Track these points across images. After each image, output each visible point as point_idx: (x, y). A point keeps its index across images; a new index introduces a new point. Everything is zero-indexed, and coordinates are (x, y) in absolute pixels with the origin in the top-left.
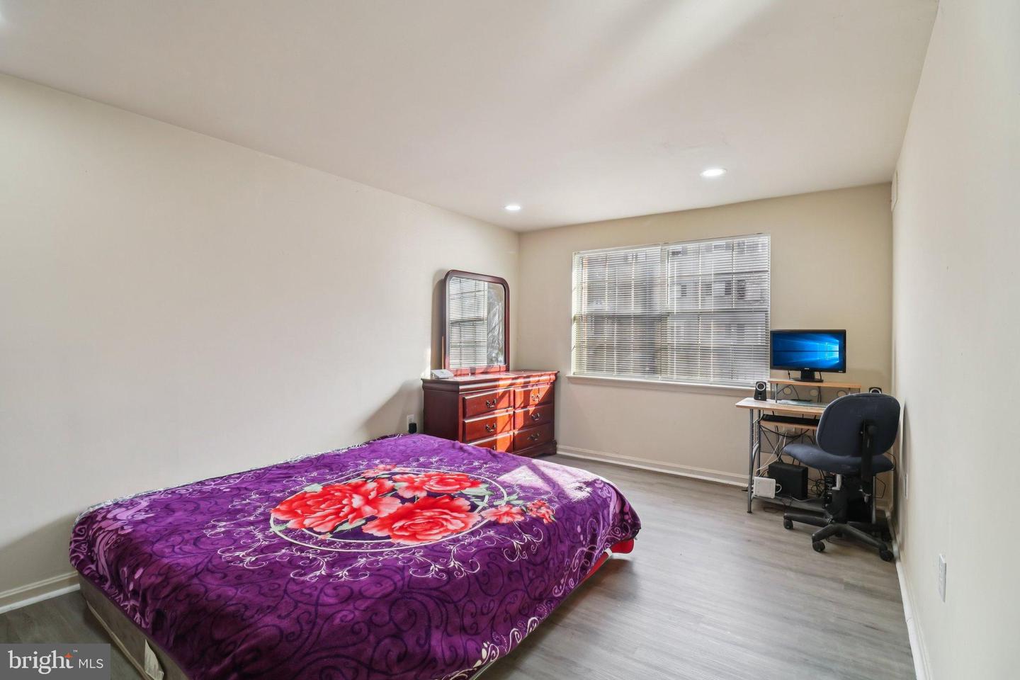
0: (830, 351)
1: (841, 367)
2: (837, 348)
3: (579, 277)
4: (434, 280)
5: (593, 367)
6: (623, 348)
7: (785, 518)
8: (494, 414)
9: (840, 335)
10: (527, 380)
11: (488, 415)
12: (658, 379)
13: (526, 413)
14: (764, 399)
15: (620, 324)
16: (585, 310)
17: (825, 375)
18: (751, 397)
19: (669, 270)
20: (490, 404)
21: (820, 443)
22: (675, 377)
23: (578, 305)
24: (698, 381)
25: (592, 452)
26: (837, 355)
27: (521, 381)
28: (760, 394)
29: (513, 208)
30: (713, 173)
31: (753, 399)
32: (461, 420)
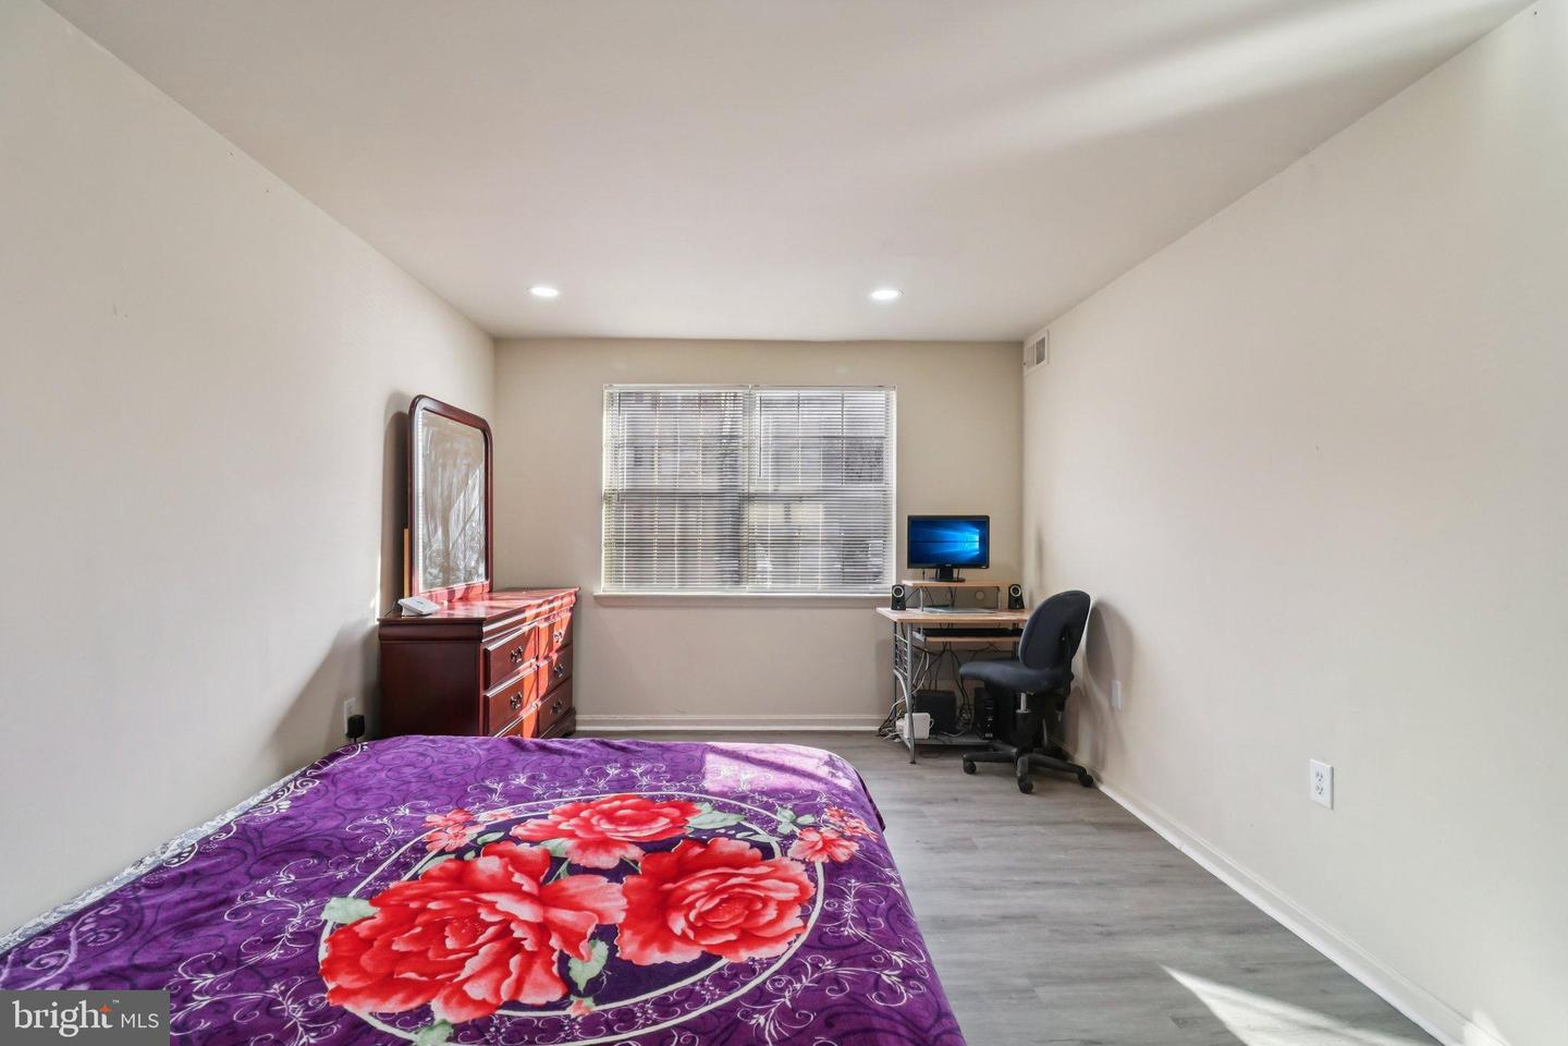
0: (969, 542)
1: (981, 561)
2: (977, 538)
3: (612, 426)
4: (386, 412)
5: (639, 578)
6: (686, 546)
7: (965, 760)
8: (518, 673)
9: (981, 523)
10: (551, 605)
11: (511, 677)
12: (746, 590)
13: (550, 664)
14: (903, 608)
15: (685, 508)
16: (623, 484)
17: (964, 573)
18: (888, 606)
19: (760, 425)
20: (514, 653)
21: (1024, 659)
22: (769, 585)
23: (612, 475)
24: (798, 590)
25: (640, 718)
26: (977, 546)
27: (546, 607)
28: (898, 603)
29: (544, 292)
30: (885, 295)
31: (890, 609)
32: (482, 693)
